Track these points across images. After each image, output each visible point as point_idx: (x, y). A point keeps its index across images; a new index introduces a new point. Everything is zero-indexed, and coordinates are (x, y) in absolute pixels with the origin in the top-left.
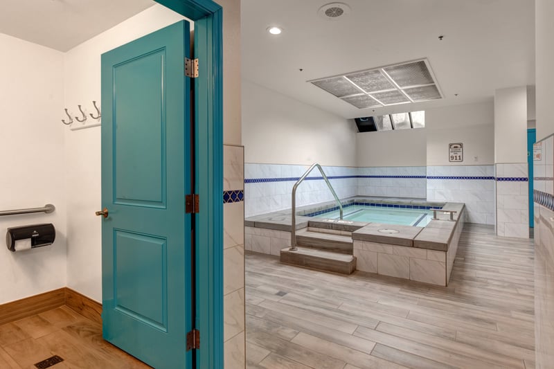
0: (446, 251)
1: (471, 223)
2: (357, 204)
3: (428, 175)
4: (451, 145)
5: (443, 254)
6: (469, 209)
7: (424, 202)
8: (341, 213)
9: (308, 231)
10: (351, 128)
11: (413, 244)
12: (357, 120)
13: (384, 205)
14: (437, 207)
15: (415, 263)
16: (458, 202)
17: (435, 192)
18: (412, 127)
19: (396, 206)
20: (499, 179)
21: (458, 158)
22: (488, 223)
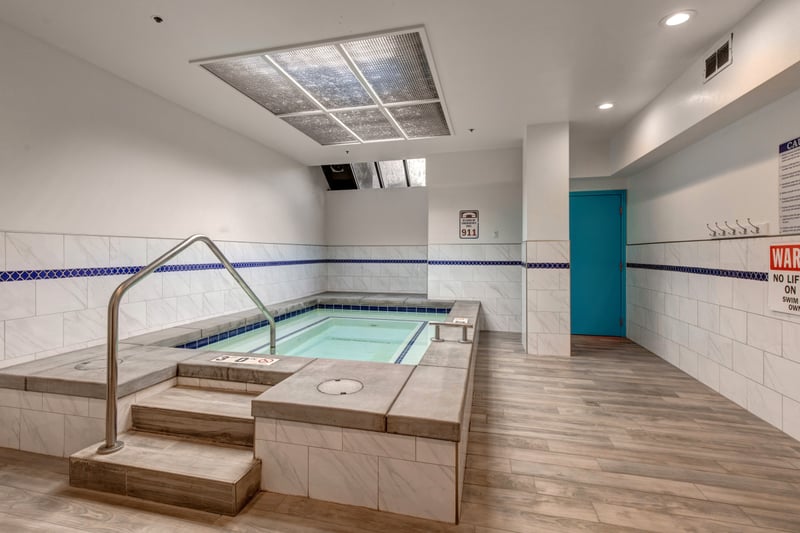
0: (457, 442)
1: (488, 331)
2: (322, 306)
3: (430, 259)
4: (462, 213)
5: (450, 448)
6: (486, 310)
7: (424, 300)
8: (273, 332)
9: (176, 386)
10: (316, 182)
11: (386, 424)
12: (326, 169)
13: (365, 308)
14: (443, 309)
15: (391, 471)
16: (471, 299)
17: (440, 285)
18: (408, 185)
19: (383, 309)
20: (530, 266)
21: (472, 233)
22: (511, 330)
